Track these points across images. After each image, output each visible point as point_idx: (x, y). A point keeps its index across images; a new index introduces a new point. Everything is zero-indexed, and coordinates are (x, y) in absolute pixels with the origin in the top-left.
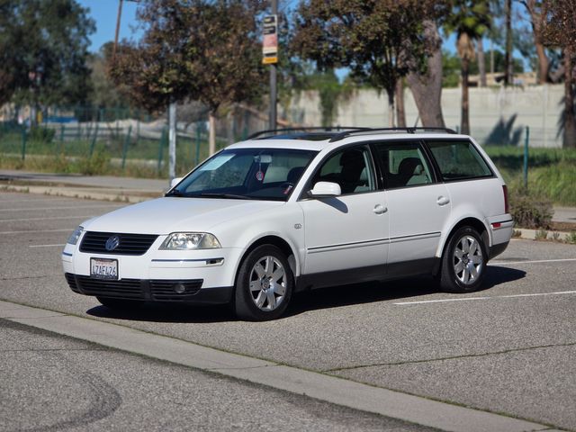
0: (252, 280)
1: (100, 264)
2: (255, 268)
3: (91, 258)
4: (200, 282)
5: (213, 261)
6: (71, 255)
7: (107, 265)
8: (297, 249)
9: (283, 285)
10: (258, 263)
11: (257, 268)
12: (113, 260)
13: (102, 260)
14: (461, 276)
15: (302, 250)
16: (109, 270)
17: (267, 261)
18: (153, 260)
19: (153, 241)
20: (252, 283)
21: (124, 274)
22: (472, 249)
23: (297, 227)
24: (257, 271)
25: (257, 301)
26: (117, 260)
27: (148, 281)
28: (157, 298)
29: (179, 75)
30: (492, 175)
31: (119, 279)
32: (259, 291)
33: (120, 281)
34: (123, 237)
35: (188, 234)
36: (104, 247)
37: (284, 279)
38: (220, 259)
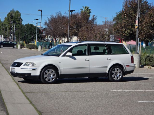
0: (45, 74)
2: (46, 71)
4: (30, 74)
5: (34, 69)
8: (59, 68)
9: (55, 76)
10: (47, 70)
11: (47, 71)
13: (13, 68)
14: (114, 78)
15: (61, 68)
17: (50, 70)
18: (21, 68)
19: (22, 64)
20: (44, 75)
21: (16, 71)
22: (118, 71)
23: (60, 63)
24: (46, 72)
25: (46, 79)
27: (20, 73)
29: (130, 31)
30: (128, 53)
32: (47, 77)
33: (15, 73)
35: (30, 63)
37: (55, 75)
38: (36, 69)
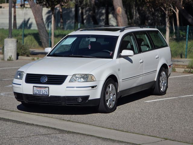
0: (106, 95)
1: (39, 89)
2: (107, 89)
3: (34, 86)
4: (88, 97)
5: (93, 87)
6: (21, 85)
7: (43, 89)
10: (108, 87)
12: (46, 87)
13: (40, 87)
14: (161, 88)
15: (120, 80)
16: (44, 92)
17: (110, 86)
18: (67, 87)
19: (65, 78)
21: (52, 94)
23: (119, 70)
24: (108, 91)
25: (107, 104)
26: (48, 87)
28: (67, 104)
31: (49, 96)
32: (108, 100)
33: (49, 97)
34: (49, 76)
35: (81, 75)
36: (40, 81)
37: (115, 94)
38: (96, 86)
